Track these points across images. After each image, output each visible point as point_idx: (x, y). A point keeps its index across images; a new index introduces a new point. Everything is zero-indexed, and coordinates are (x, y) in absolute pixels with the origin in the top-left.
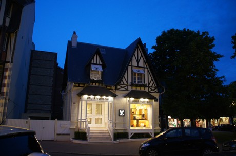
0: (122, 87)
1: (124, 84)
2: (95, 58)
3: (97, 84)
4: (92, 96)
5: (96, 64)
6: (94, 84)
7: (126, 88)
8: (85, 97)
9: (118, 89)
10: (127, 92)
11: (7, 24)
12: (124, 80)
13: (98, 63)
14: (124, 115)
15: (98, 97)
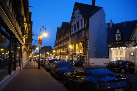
0: (132, 42)
1: (133, 40)
2: (117, 31)
3: (119, 42)
4: (115, 48)
5: (118, 33)
6: (118, 42)
7: (135, 42)
8: (112, 48)
9: (130, 43)
10: (135, 44)
11: (86, 27)
12: (133, 38)
13: (119, 32)
14: (134, 55)
15: (118, 48)
